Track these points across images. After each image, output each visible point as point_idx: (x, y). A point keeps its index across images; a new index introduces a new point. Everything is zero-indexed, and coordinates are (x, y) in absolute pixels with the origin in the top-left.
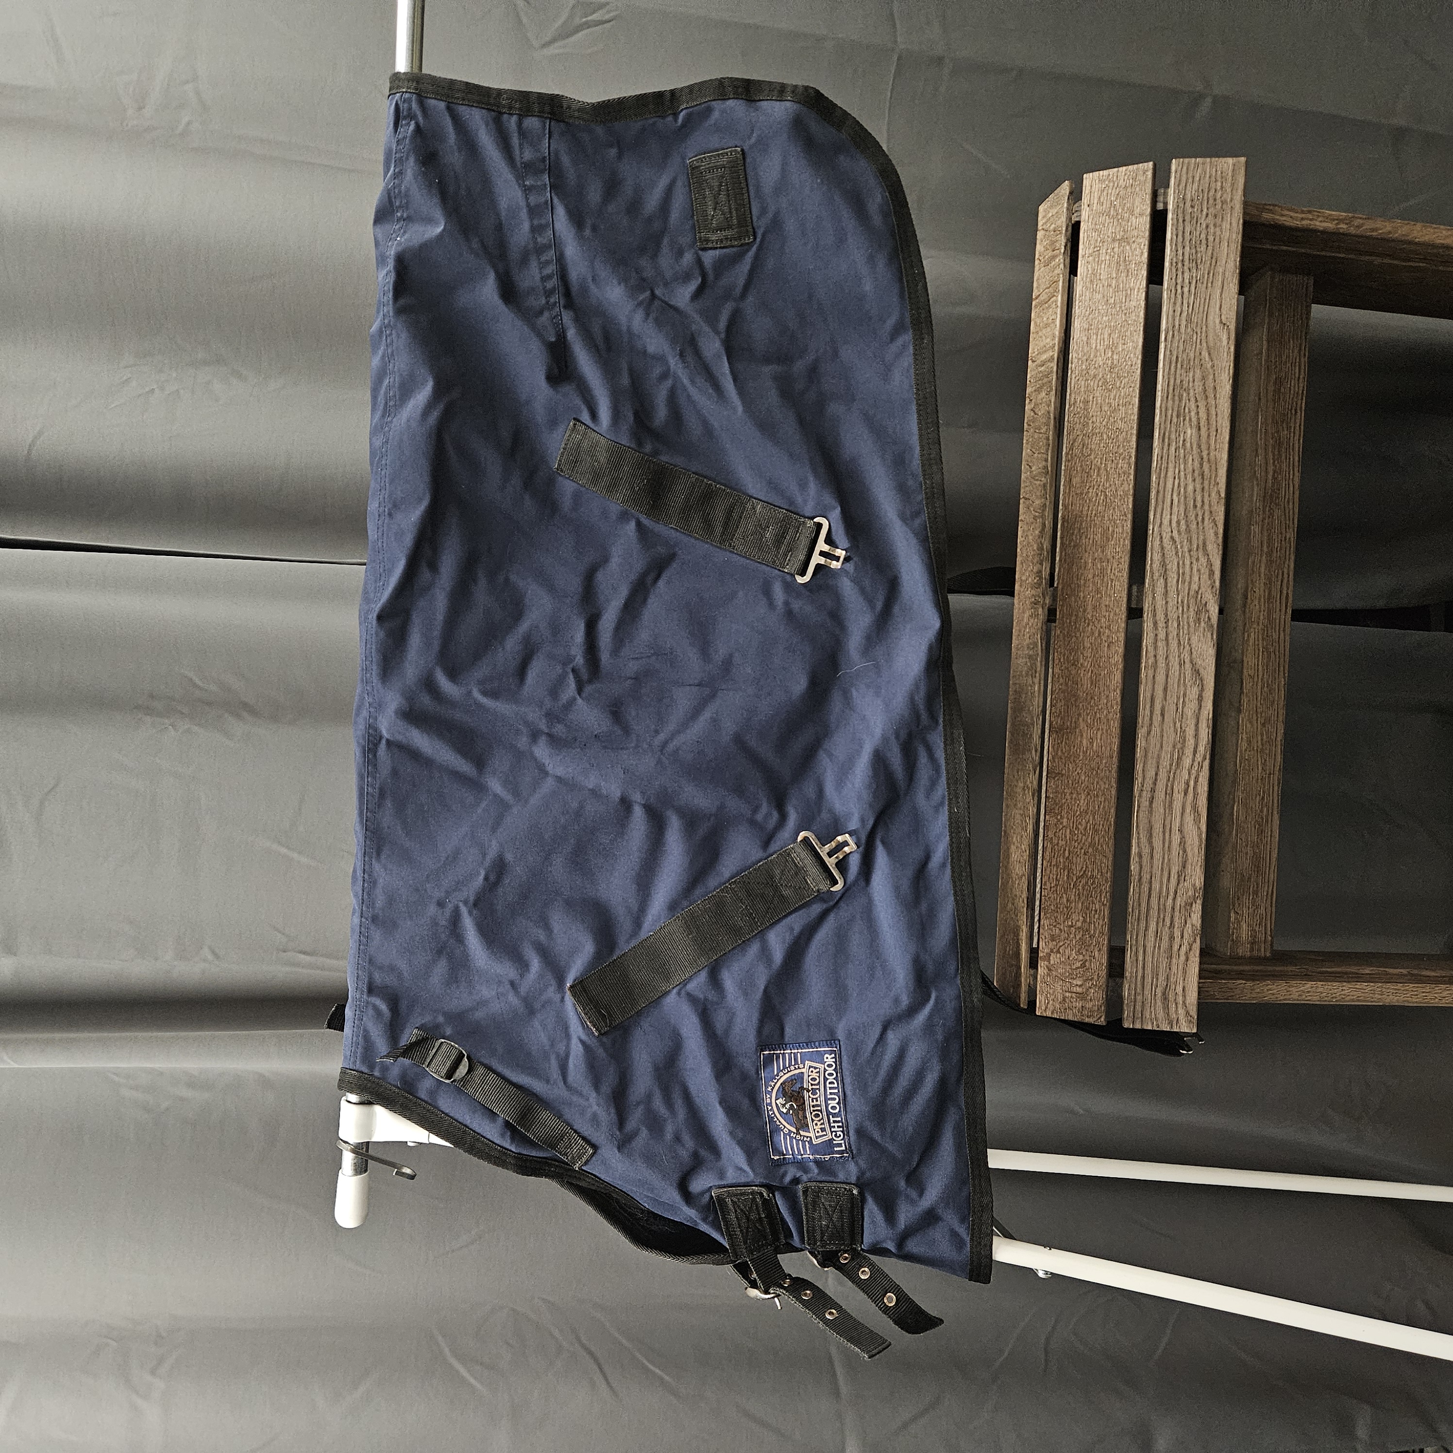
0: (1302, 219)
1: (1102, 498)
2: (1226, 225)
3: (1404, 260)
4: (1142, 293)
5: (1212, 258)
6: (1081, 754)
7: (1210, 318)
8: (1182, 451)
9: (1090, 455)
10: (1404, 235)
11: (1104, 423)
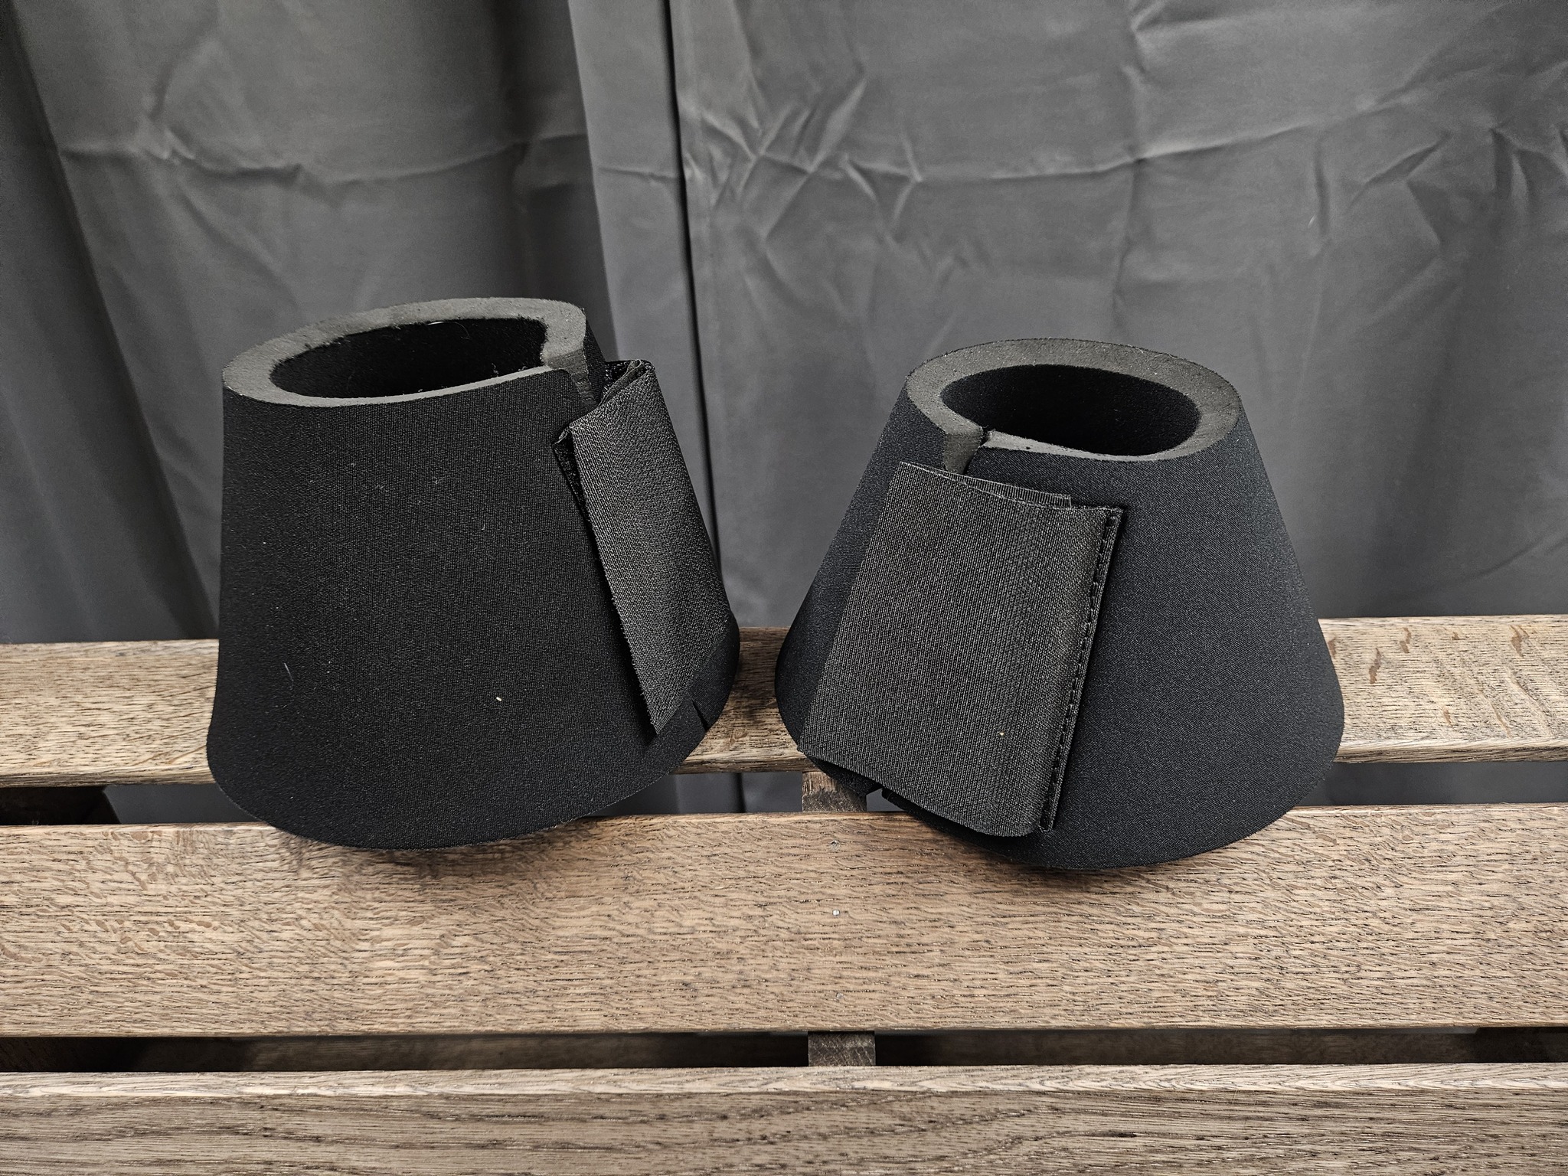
1: (1141, 933)
6: (359, 924)
9: (1274, 886)
11: (1374, 923)
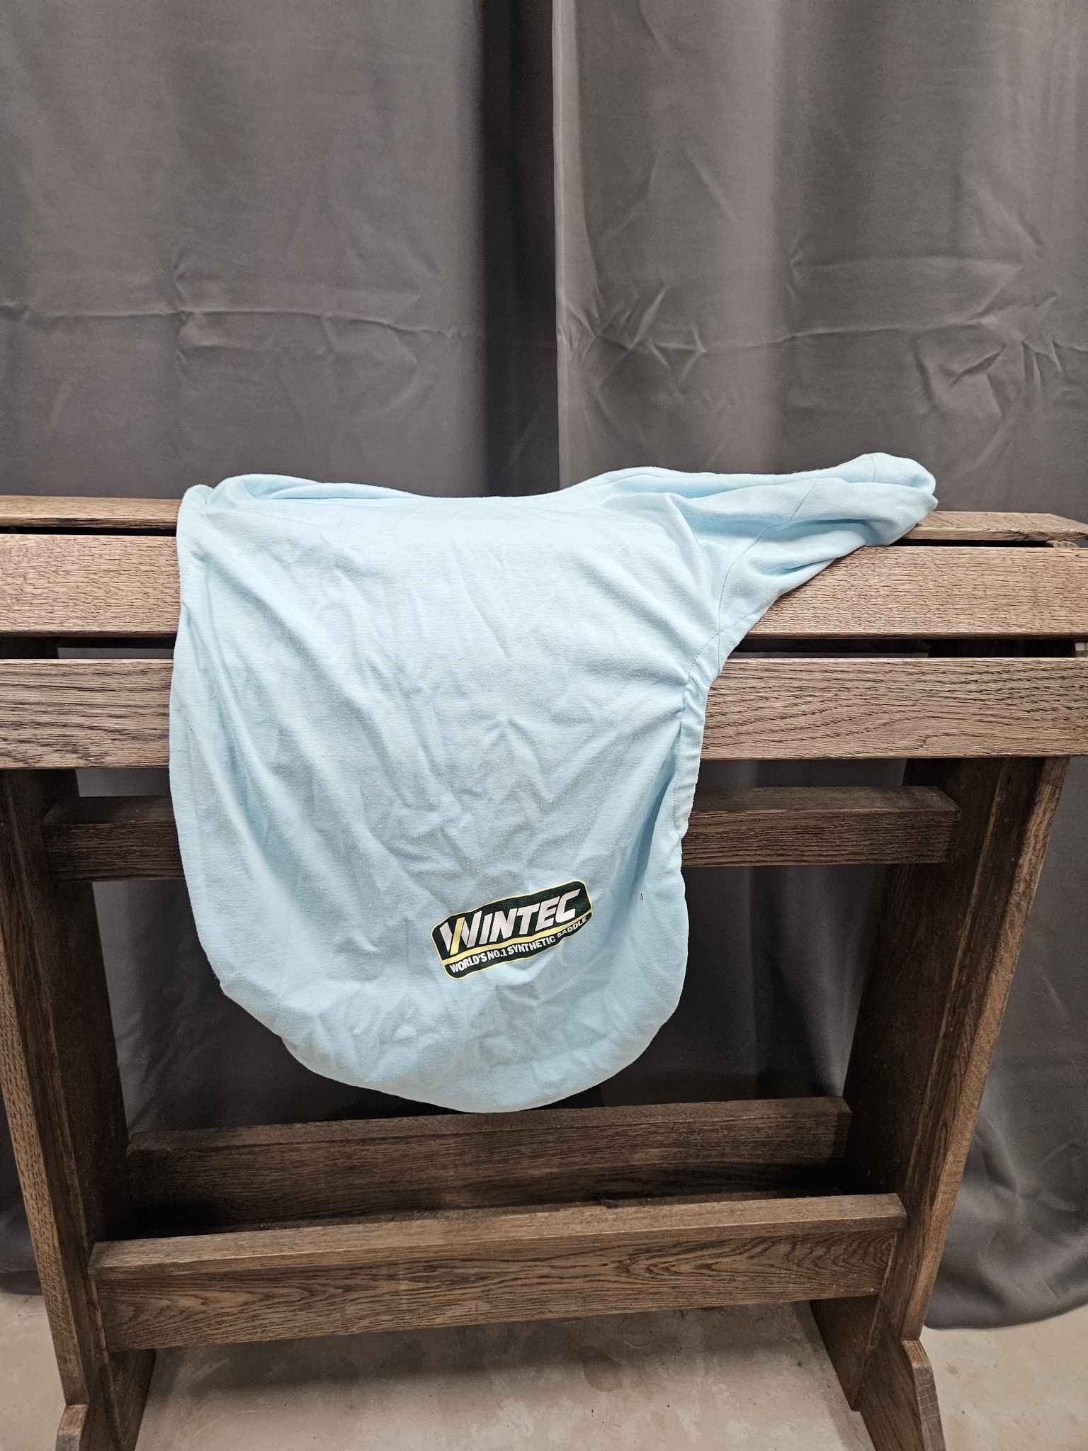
0: (1036, 836)
2: (1054, 734)
3: (962, 963)
4: (967, 629)
5: (1013, 718)
7: (934, 722)
8: (753, 697)
10: (1001, 959)
